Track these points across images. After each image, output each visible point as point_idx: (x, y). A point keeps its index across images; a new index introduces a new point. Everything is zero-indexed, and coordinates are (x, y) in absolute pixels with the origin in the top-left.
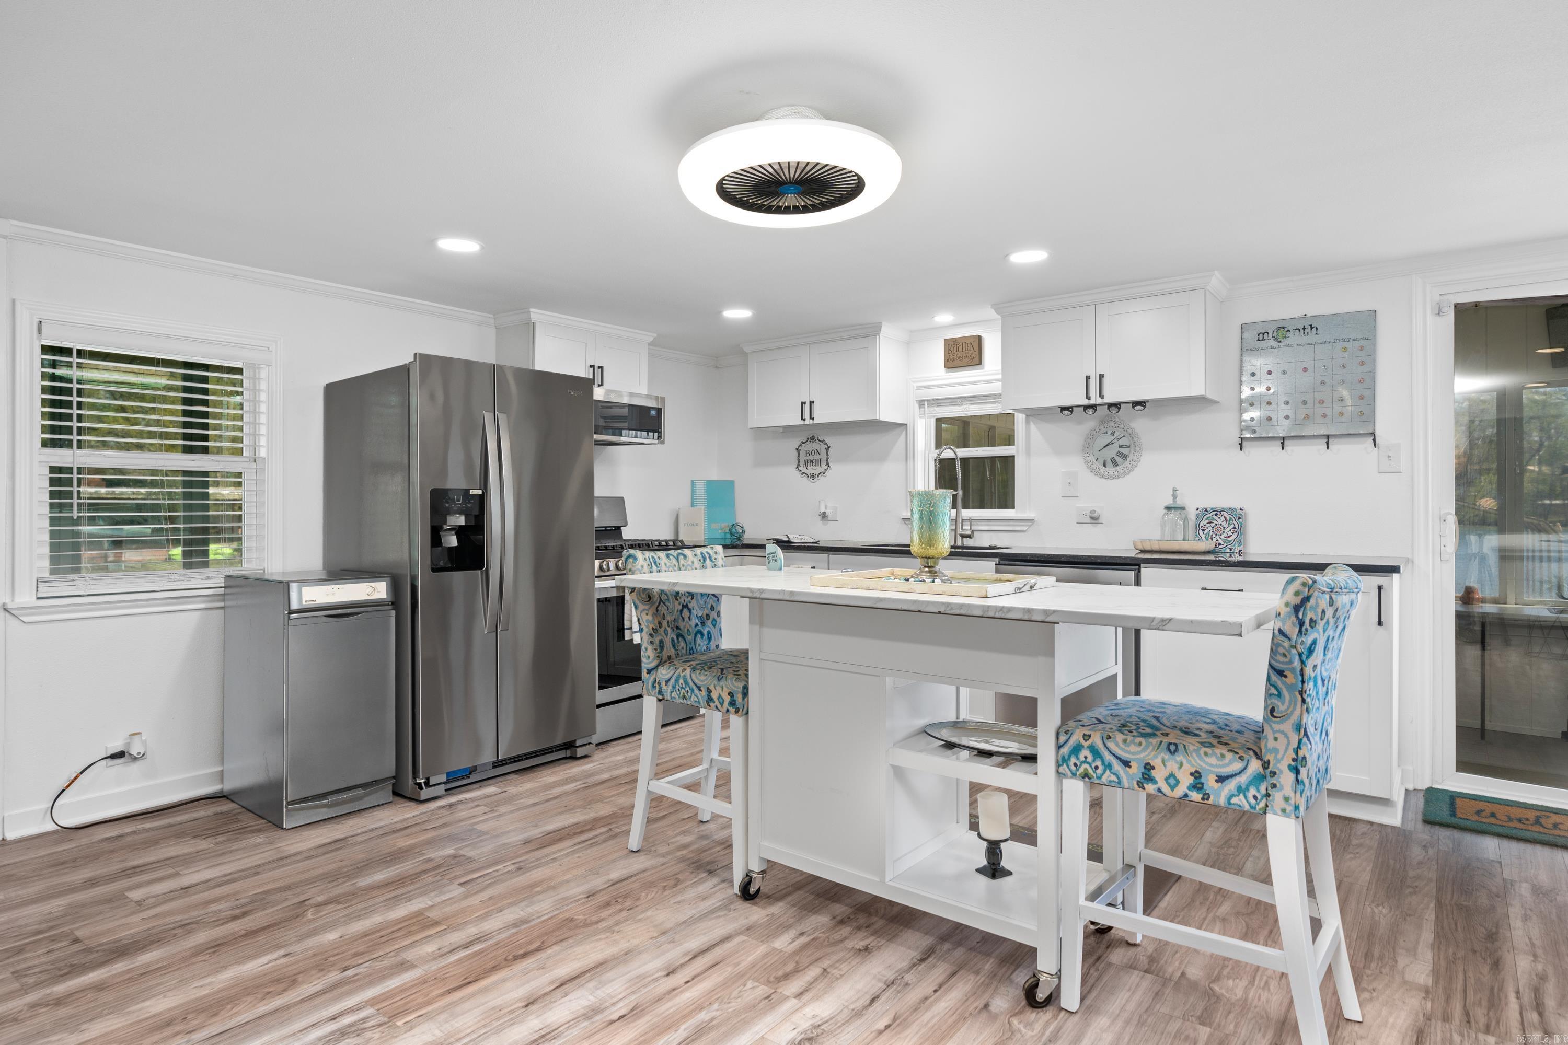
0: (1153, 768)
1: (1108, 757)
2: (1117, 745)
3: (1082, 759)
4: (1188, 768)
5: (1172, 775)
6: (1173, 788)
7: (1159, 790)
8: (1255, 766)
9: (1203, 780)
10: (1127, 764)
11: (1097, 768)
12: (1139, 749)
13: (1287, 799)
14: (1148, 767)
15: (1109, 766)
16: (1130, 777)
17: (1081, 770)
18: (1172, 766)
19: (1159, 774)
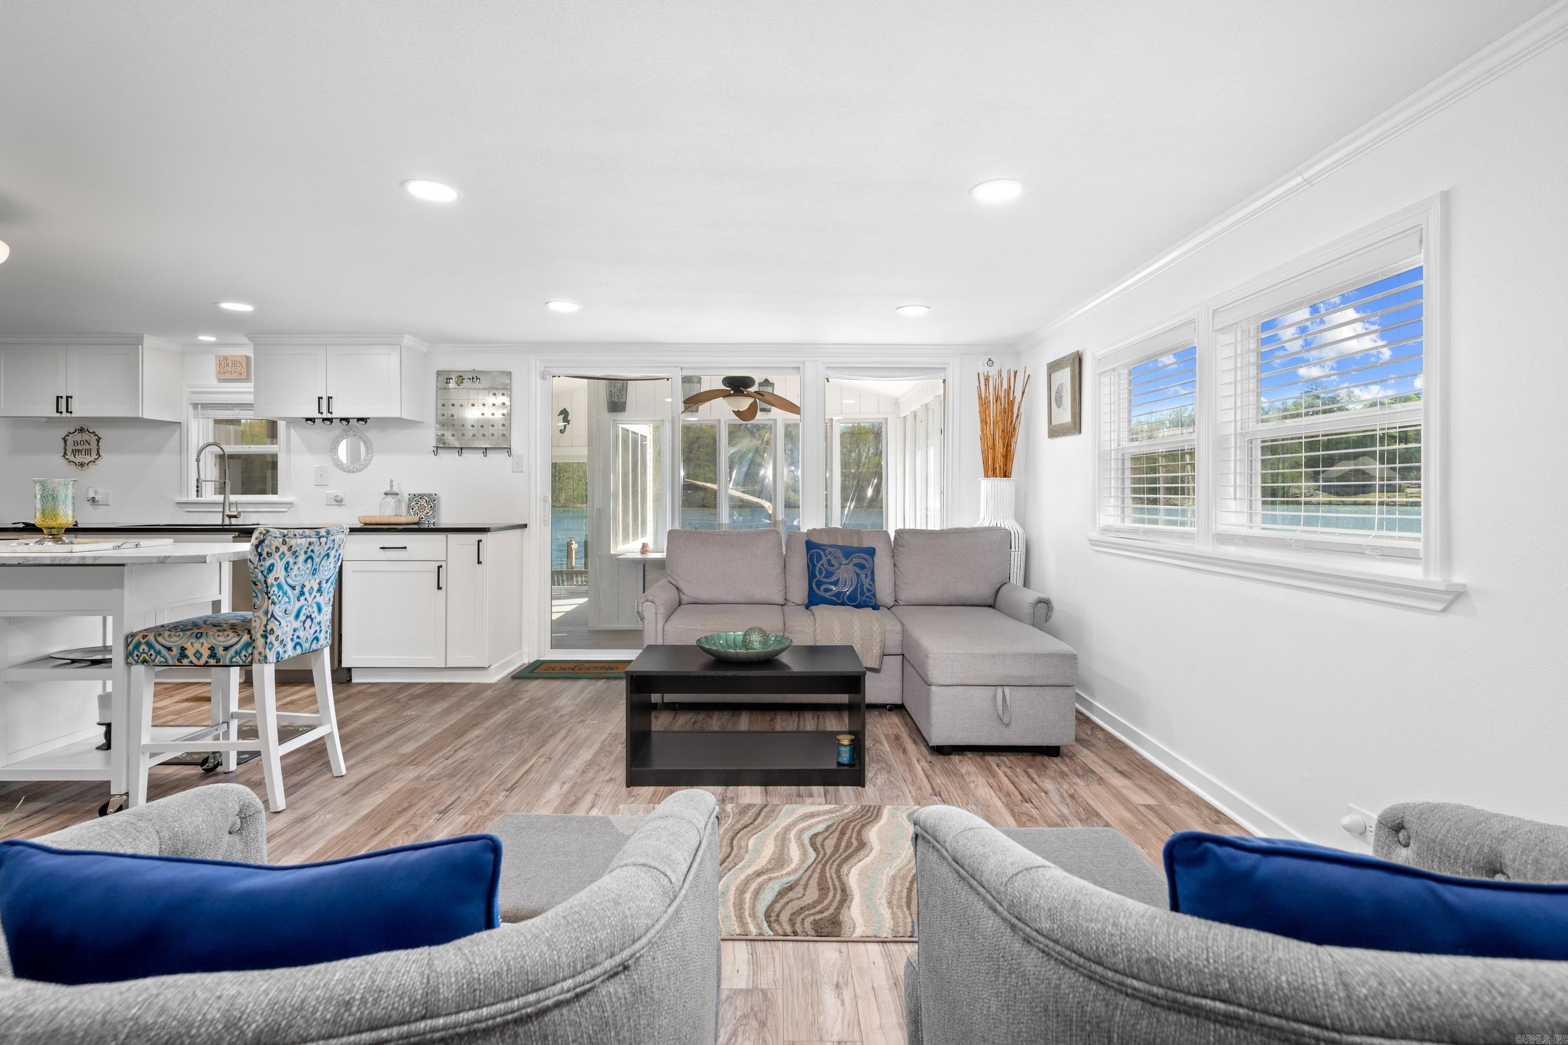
0: (186, 649)
1: (158, 647)
2: (164, 639)
3: (141, 651)
4: (207, 645)
5: (198, 651)
6: (199, 659)
7: (191, 662)
8: (246, 638)
9: (216, 651)
10: (170, 649)
11: (151, 655)
12: (178, 639)
13: (260, 654)
14: (183, 649)
15: (159, 653)
16: (173, 658)
17: (141, 658)
18: (197, 646)
19: (190, 652)
